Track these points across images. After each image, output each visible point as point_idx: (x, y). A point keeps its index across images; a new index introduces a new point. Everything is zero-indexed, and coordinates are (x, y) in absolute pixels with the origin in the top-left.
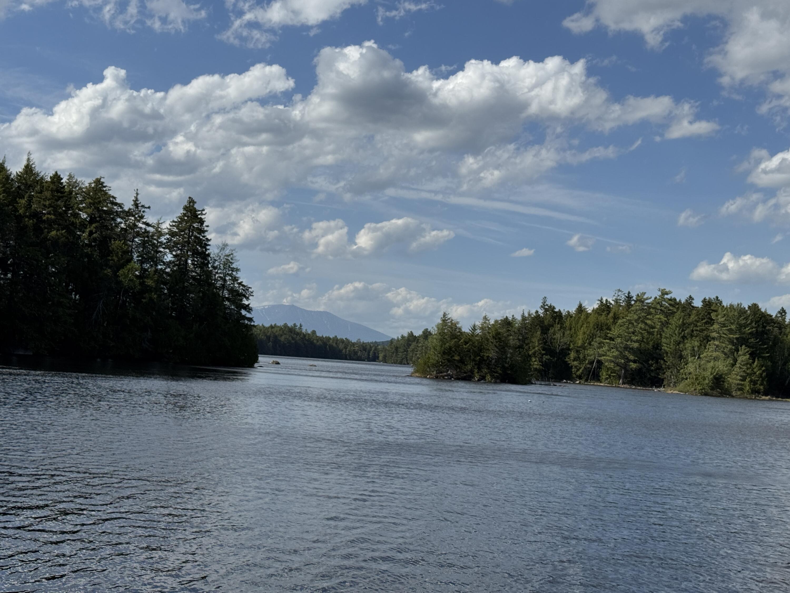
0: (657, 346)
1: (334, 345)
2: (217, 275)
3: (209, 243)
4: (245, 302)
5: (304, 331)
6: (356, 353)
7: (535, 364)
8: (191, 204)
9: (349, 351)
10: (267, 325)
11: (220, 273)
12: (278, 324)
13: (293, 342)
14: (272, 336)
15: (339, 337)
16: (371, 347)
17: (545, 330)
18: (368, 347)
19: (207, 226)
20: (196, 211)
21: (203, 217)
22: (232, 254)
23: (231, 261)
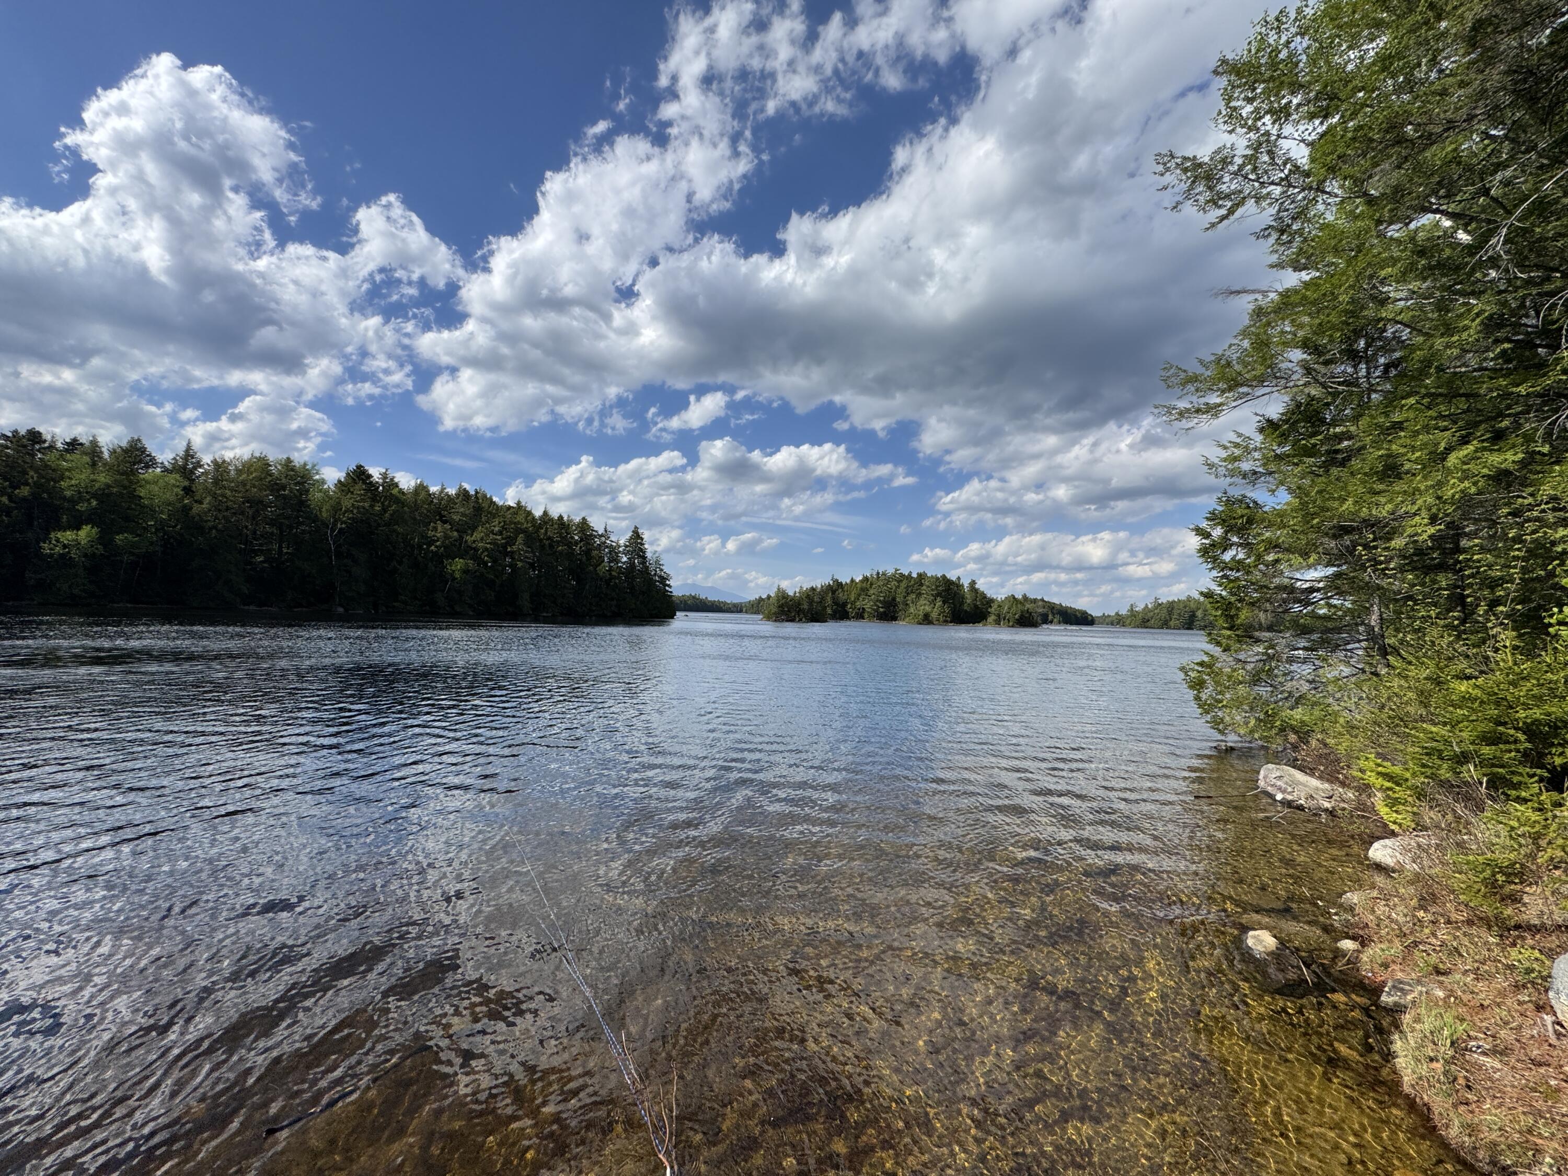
0: (894, 599)
3: (647, 551)
5: (701, 597)
7: (829, 611)
8: (635, 529)
11: (653, 567)
12: (687, 594)
13: (695, 604)
17: (834, 592)
19: (645, 541)
20: (639, 533)
21: (643, 536)
22: (659, 556)
23: (659, 560)
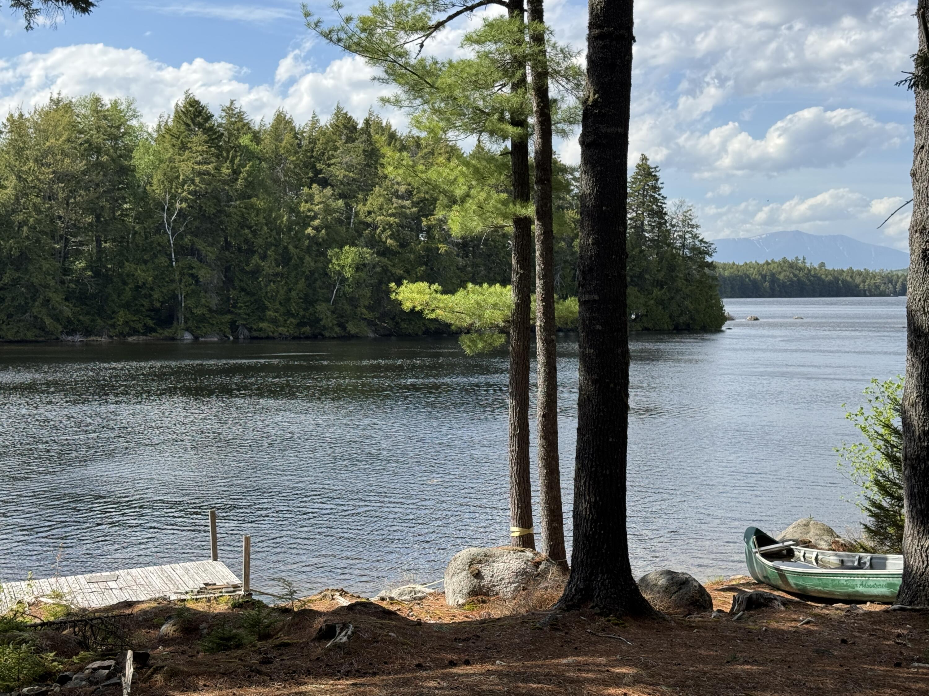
1: (849, 279)
2: (676, 234)
3: (666, 201)
4: (708, 259)
5: (808, 265)
6: (877, 287)
8: (644, 161)
9: (869, 285)
10: (762, 262)
11: (680, 231)
12: (776, 260)
13: (795, 279)
14: (768, 274)
15: (855, 269)
16: (898, 277)
18: (895, 278)
19: (662, 183)
20: (649, 168)
21: (657, 174)
22: (691, 210)
23: (690, 217)
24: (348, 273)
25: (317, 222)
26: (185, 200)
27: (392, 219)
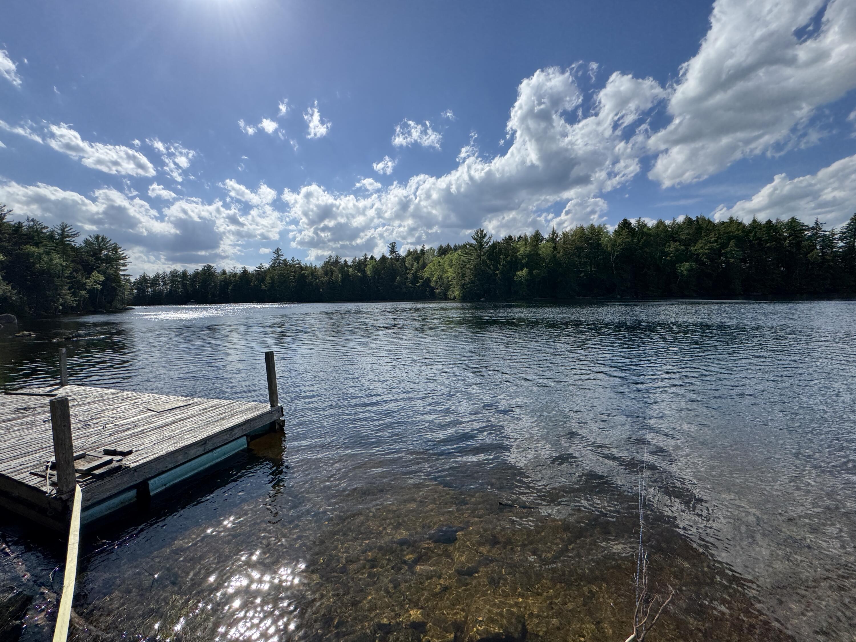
24: (685, 273)
25: (672, 255)
26: (619, 251)
27: (706, 251)
